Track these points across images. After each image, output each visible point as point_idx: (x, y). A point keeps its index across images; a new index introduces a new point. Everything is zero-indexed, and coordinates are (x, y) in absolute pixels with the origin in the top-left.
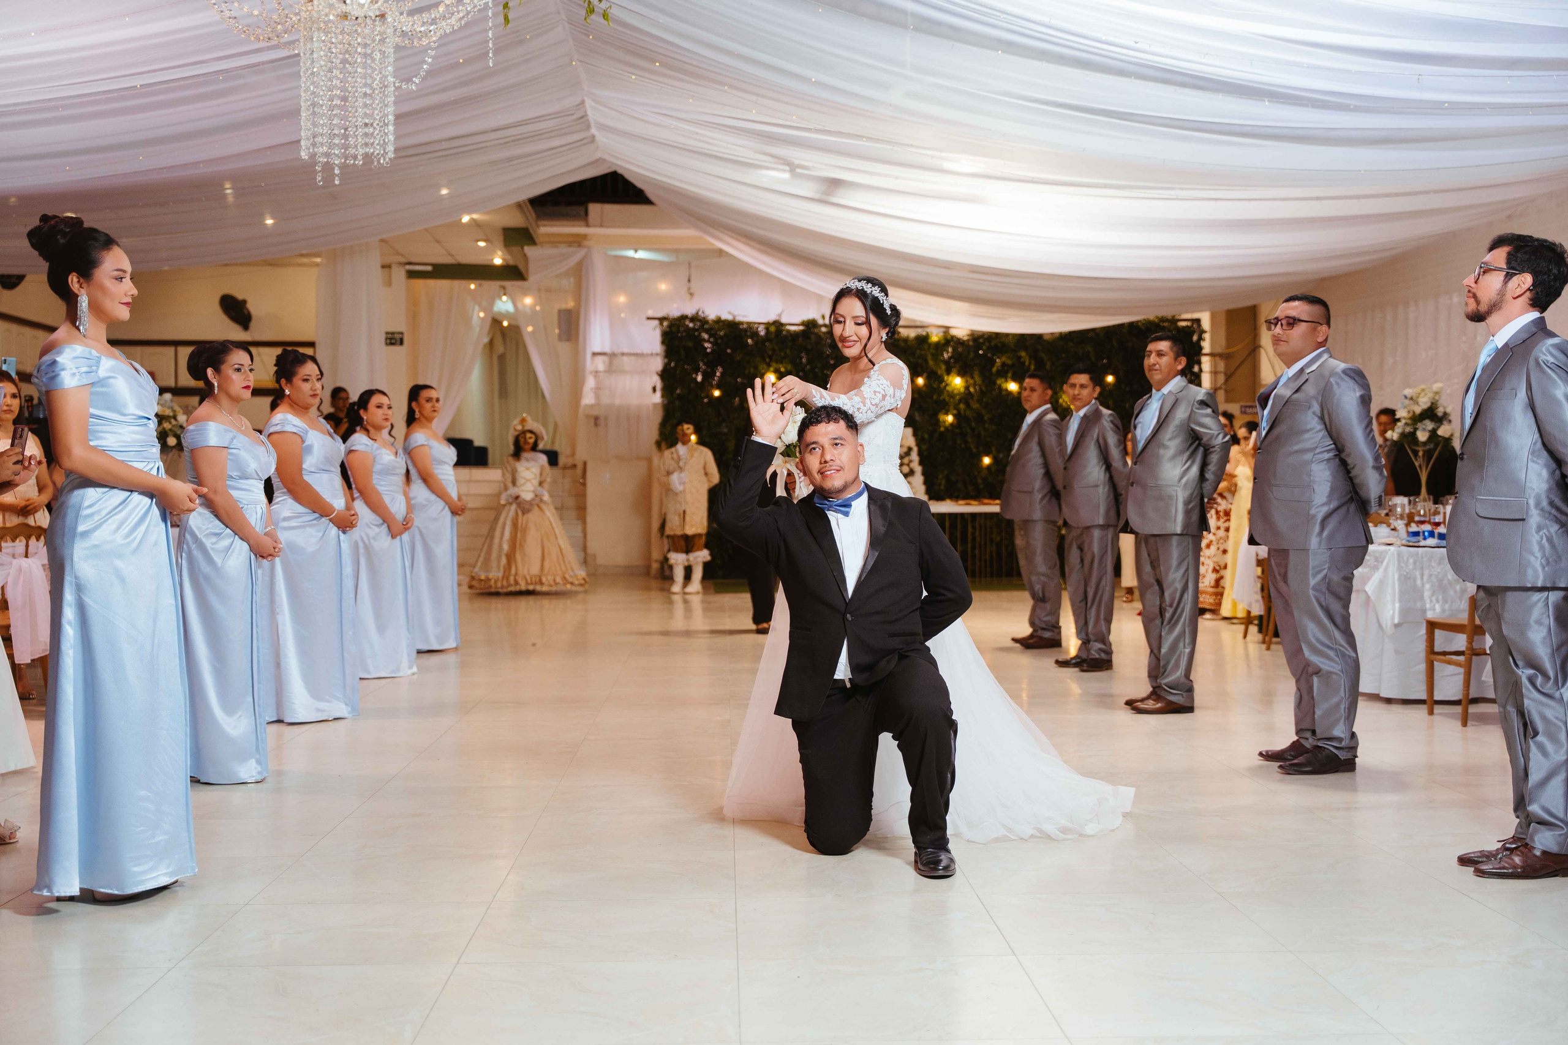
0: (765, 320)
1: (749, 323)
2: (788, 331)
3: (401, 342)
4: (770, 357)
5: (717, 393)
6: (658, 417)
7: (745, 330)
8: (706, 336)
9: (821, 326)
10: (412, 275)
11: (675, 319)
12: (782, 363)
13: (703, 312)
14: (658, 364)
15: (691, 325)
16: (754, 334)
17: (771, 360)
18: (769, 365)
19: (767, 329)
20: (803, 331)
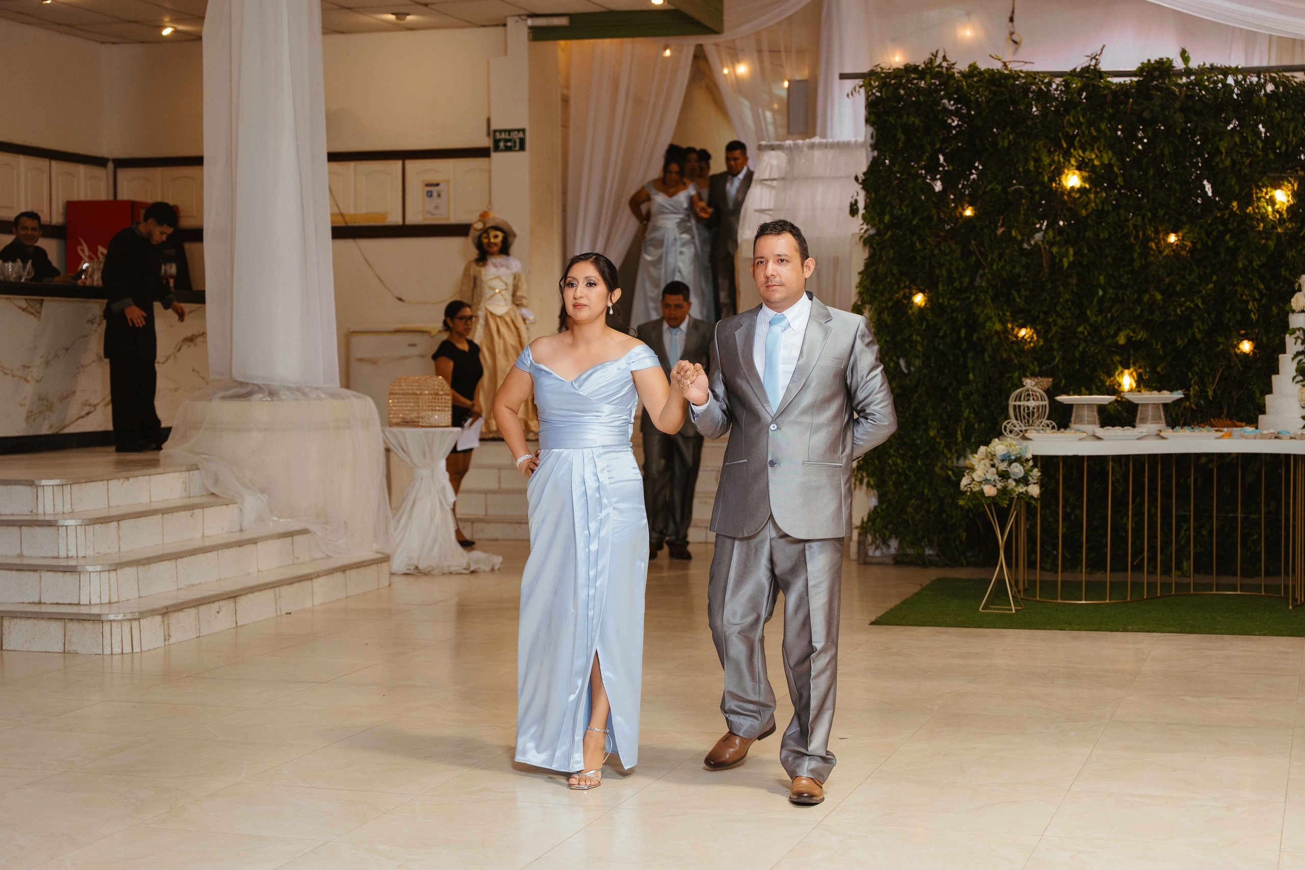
0: (1068, 68)
1: (1032, 76)
2: (1108, 85)
3: (522, 148)
4: (1070, 139)
5: (969, 212)
6: (859, 258)
7: (1025, 89)
8: (950, 105)
9: (1180, 74)
10: (539, 34)
11: (888, 75)
12: (1092, 150)
13: (945, 59)
14: (861, 163)
15: (922, 84)
16: (1044, 96)
17: (1071, 145)
18: (1067, 155)
19: (1067, 84)
20: (1138, 82)
